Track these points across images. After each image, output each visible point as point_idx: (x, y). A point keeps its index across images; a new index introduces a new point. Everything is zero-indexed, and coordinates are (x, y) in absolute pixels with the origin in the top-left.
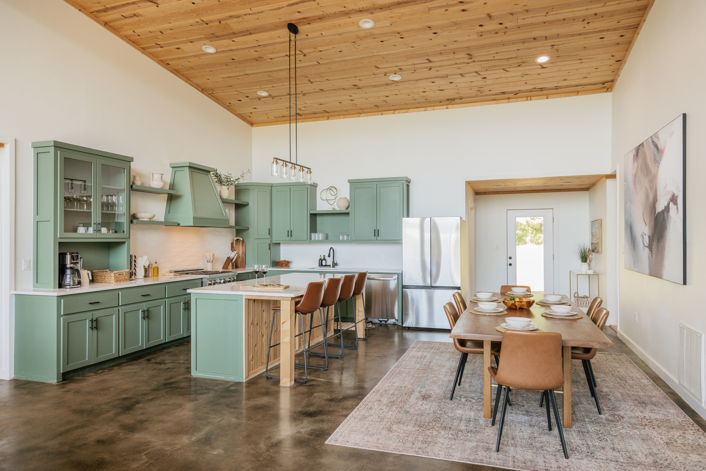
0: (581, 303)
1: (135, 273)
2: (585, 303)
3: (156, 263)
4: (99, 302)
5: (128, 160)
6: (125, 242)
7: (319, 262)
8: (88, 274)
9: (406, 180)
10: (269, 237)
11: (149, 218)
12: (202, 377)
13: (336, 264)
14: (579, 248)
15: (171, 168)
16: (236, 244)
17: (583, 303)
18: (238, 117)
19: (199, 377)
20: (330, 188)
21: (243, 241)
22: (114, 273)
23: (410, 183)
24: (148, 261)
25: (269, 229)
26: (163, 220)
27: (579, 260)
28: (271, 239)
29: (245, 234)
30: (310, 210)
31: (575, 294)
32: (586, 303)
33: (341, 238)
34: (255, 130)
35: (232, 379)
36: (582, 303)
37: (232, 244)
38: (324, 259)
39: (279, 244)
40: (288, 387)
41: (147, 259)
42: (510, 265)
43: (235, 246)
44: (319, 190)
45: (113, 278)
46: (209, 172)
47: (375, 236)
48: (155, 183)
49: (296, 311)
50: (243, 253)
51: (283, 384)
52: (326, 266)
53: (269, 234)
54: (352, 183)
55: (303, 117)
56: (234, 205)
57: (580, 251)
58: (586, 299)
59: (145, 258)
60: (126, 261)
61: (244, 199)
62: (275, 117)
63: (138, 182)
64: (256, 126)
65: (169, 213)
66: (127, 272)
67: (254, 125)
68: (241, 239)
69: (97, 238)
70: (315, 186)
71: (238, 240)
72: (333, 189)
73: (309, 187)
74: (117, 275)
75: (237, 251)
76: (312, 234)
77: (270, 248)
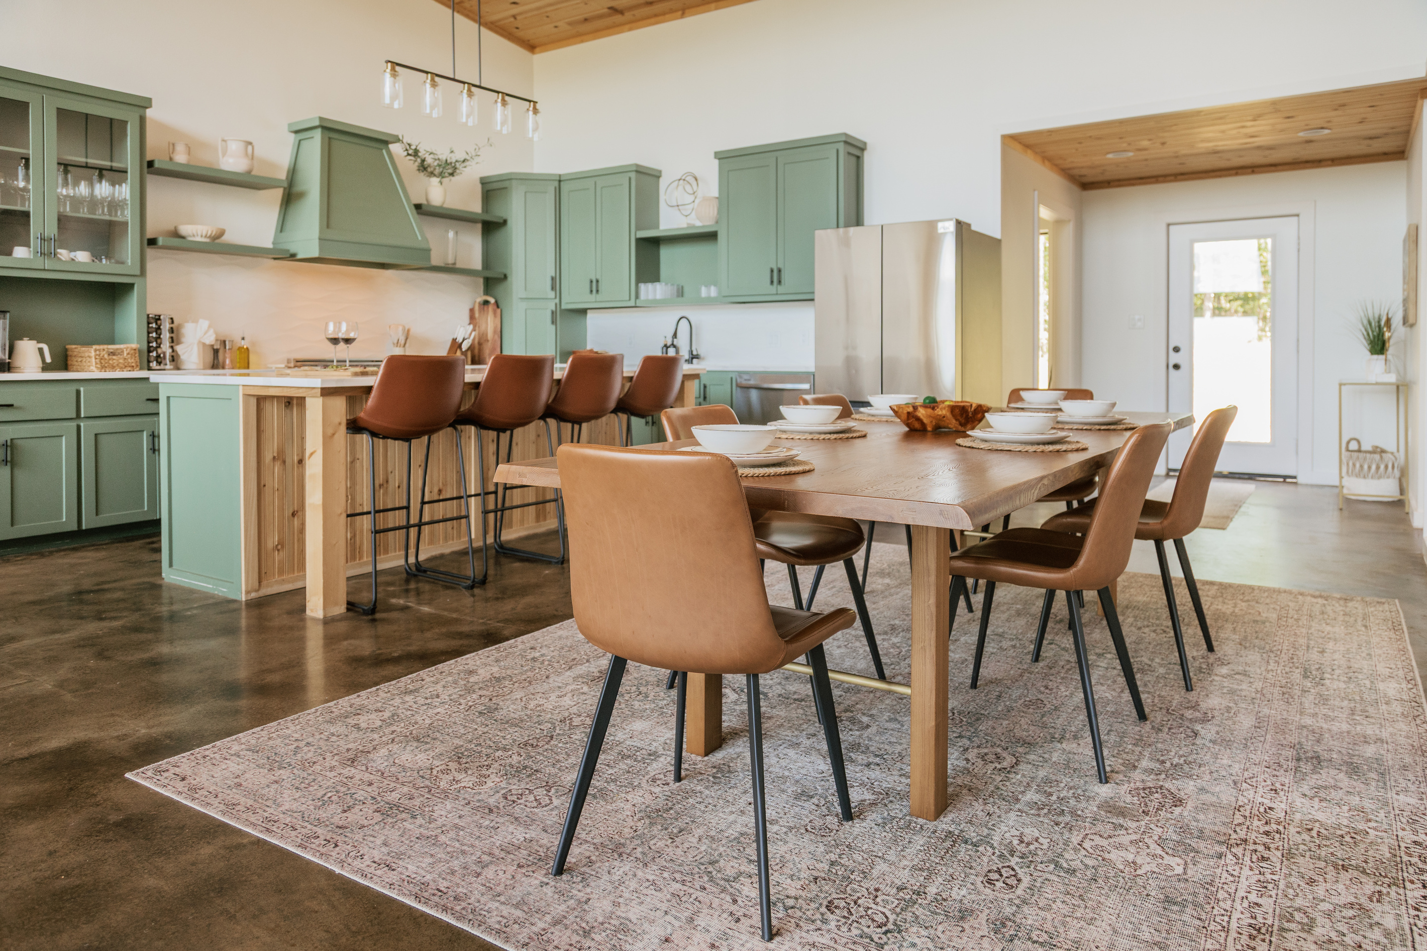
0: (1361, 467)
2: (1374, 467)
3: (243, 339)
4: (11, 406)
5: (142, 104)
6: (131, 286)
8: (41, 351)
9: (846, 142)
10: (552, 294)
11: (210, 237)
12: (178, 583)
13: (697, 357)
14: (1362, 315)
15: (293, 135)
16: (480, 312)
17: (1369, 468)
18: (492, 30)
19: (173, 582)
20: (684, 178)
21: (497, 304)
22: (96, 350)
23: (866, 153)
24: (211, 331)
25: (553, 279)
26: (270, 245)
27: (1362, 348)
28: (557, 301)
29: (500, 289)
30: (638, 228)
31: (1348, 443)
32: (1378, 468)
33: (704, 292)
34: (540, 59)
35: (223, 591)
36: (1366, 467)
37: (472, 311)
38: (673, 344)
39: (584, 312)
40: (318, 620)
41: (210, 327)
42: (1177, 367)
43: (477, 315)
44: (663, 183)
45: (93, 360)
46: (386, 143)
47: (772, 282)
48: (231, 160)
49: (355, 427)
50: (495, 332)
51: (312, 611)
53: (553, 288)
54: (723, 157)
55: (628, 15)
56: (479, 226)
57: (1365, 322)
58: (1377, 457)
59: (204, 324)
60: (135, 326)
61: (498, 212)
62: (570, 24)
63: (181, 157)
64: (541, 52)
65: (281, 231)
66: (132, 349)
67: (537, 50)
68: (492, 300)
69: (44, 270)
70: (655, 175)
71: (486, 303)
72: (689, 179)
73: (633, 175)
74: (102, 353)
75: (483, 328)
76: (642, 286)
77: (554, 322)
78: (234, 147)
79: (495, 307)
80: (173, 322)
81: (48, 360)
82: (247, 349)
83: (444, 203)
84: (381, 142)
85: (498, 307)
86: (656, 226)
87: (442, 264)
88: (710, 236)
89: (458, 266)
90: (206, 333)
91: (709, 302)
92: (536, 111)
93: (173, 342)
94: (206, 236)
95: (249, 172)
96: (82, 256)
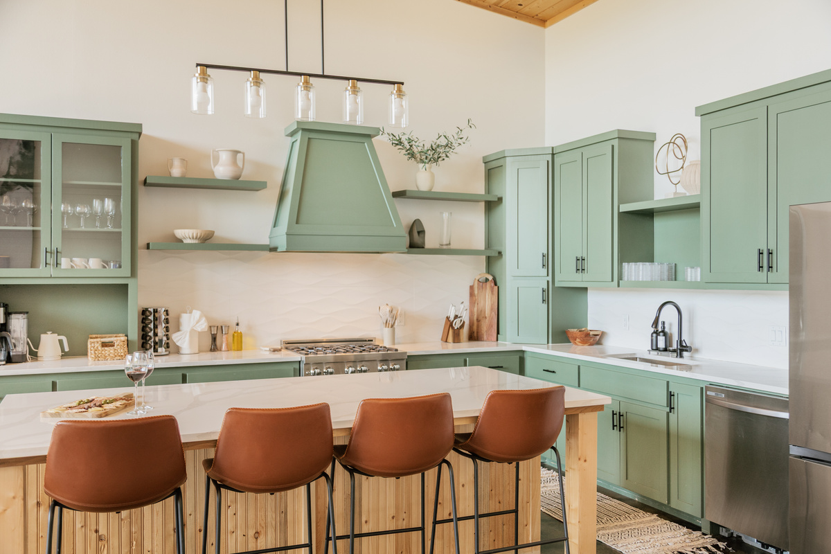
1: (168, 344)
3: (238, 324)
5: (130, 130)
6: (127, 285)
7: (652, 340)
10: (546, 273)
13: (686, 349)
15: (288, 138)
16: (479, 289)
18: (495, 11)
20: (673, 141)
21: (495, 282)
24: (204, 320)
25: (545, 256)
28: (550, 278)
29: (499, 267)
30: (620, 202)
37: (472, 288)
38: (663, 331)
39: (586, 289)
41: (202, 316)
43: (476, 292)
46: (369, 136)
48: (221, 170)
50: (492, 310)
52: (665, 350)
53: (546, 265)
54: (705, 113)
56: (483, 204)
59: (197, 314)
61: (497, 191)
63: (176, 172)
64: (551, 24)
65: (274, 227)
66: (121, 341)
67: (548, 23)
68: (490, 278)
69: (51, 277)
70: (648, 140)
71: (487, 280)
72: (679, 141)
73: (616, 142)
74: (96, 345)
75: (481, 305)
76: (625, 265)
77: (545, 300)
78: (224, 157)
79: (493, 284)
80: (167, 315)
81: (67, 349)
82: (241, 333)
83: (432, 188)
84: (366, 136)
85: (496, 284)
86: (651, 197)
87: (437, 246)
88: (694, 208)
89: (453, 246)
90: (197, 322)
91: (694, 286)
92: (400, 94)
93: (167, 331)
94: (196, 238)
95: (237, 178)
96: (94, 263)
